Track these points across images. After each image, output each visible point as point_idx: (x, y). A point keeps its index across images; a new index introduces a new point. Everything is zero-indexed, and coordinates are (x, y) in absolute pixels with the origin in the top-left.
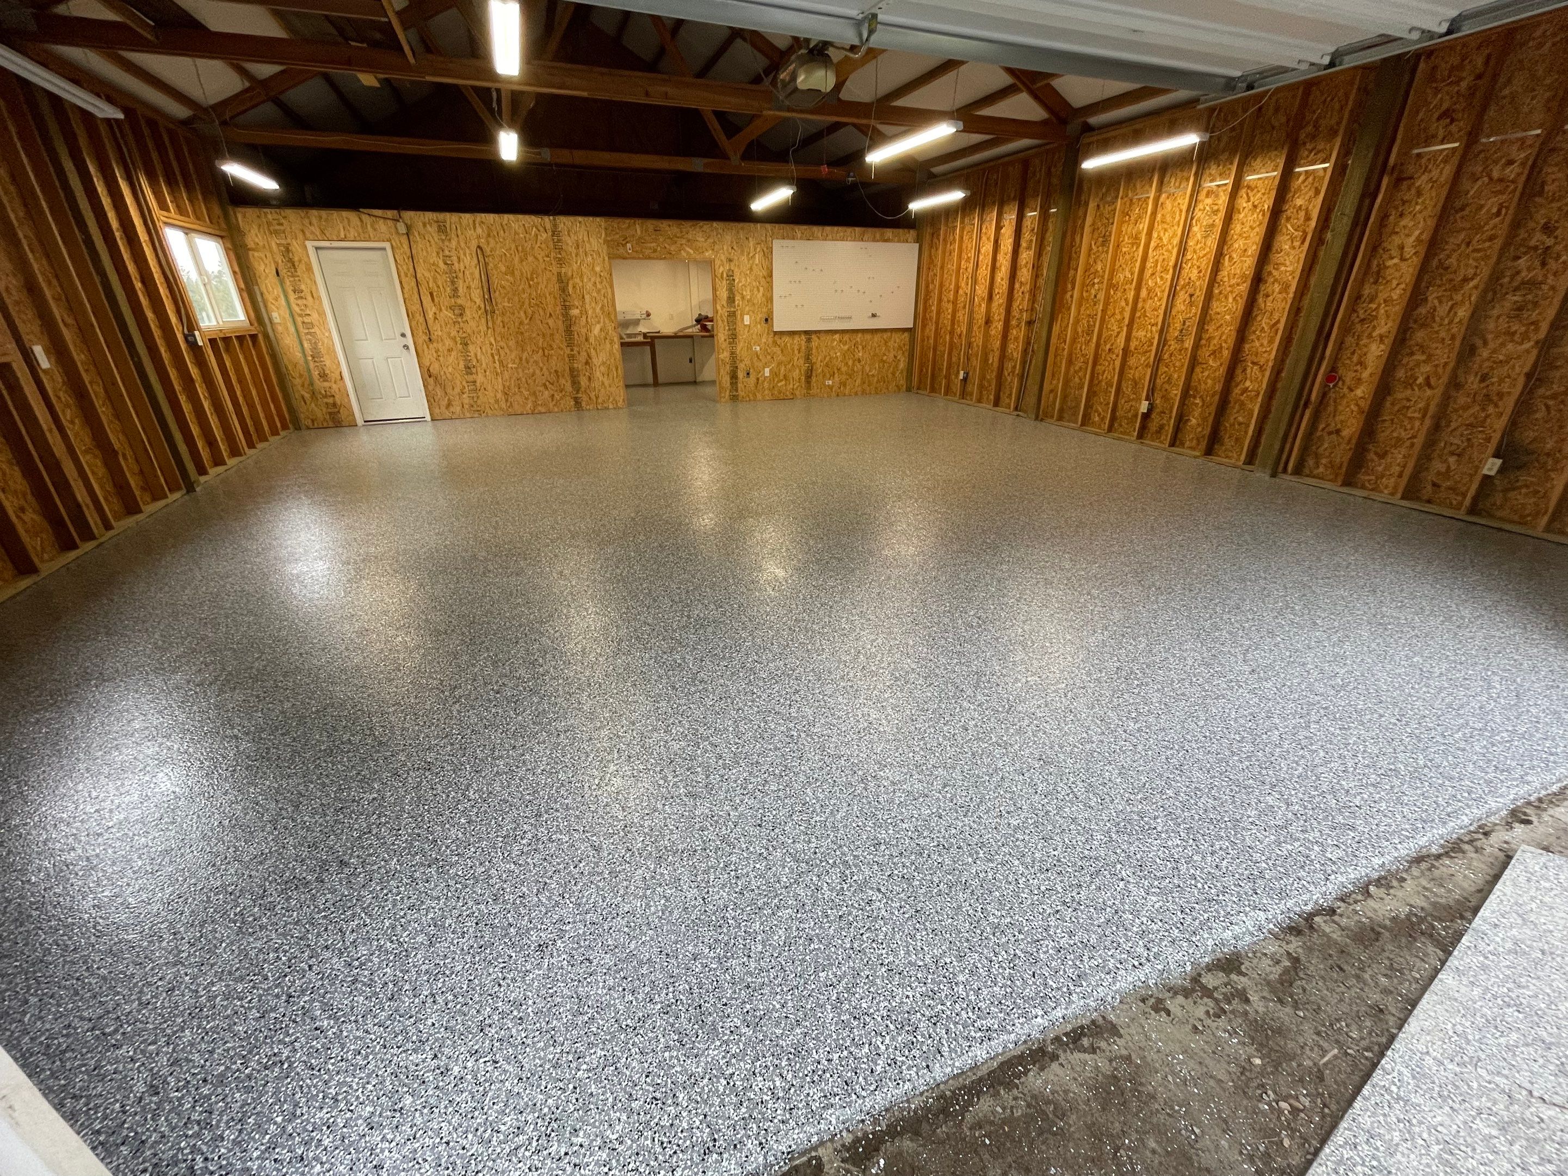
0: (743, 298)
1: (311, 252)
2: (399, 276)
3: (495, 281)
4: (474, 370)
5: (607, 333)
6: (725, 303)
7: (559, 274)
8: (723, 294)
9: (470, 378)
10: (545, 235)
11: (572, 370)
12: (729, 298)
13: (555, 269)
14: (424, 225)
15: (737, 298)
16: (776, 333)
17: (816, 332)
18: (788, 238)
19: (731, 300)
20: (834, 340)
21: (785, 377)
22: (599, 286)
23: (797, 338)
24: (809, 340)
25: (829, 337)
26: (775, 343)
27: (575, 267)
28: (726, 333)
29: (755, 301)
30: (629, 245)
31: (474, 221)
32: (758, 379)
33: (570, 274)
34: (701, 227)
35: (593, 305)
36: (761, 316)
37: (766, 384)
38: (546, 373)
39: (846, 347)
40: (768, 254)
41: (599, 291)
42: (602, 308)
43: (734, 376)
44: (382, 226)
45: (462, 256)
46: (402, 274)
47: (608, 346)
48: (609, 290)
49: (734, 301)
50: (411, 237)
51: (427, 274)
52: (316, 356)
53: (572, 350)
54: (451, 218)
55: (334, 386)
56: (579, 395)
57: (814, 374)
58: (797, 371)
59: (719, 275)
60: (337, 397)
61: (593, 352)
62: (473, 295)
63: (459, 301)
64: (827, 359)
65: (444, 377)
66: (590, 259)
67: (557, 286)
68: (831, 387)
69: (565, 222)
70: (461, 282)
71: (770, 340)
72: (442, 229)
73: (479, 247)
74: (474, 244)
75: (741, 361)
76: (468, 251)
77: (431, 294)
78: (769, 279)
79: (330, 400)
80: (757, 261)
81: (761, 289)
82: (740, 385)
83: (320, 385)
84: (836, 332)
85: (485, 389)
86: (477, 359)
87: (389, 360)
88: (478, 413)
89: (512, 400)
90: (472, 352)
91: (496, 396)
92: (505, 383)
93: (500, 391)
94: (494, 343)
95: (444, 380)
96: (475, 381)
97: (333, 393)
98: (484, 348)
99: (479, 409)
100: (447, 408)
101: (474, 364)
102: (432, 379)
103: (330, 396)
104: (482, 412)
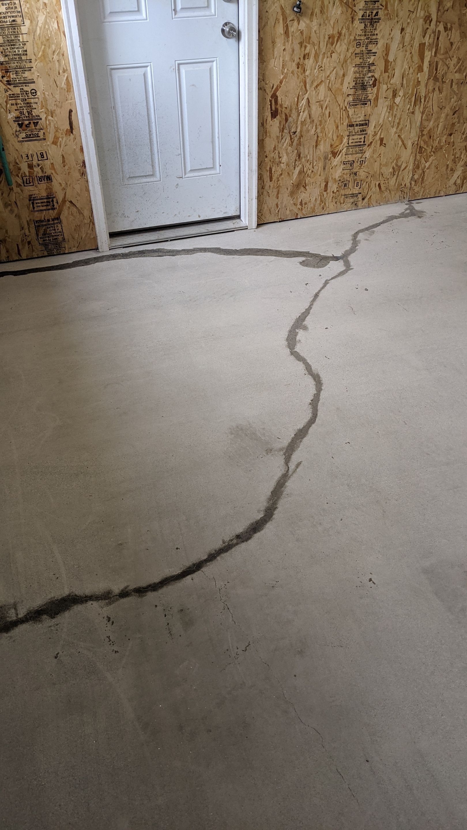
4: (372, 93)
9: (359, 116)
52: (15, 67)
55: (53, 150)
65: (303, 114)
79: (40, 191)
83: (20, 148)
85: (382, 140)
86: (387, 61)
87: (183, 69)
88: (352, 200)
89: (427, 165)
90: (381, 43)
91: (398, 157)
92: (425, 123)
93: (409, 144)
94: (434, 17)
95: (303, 123)
96: (366, 123)
97: (49, 172)
98: (408, 30)
99: (356, 191)
100: (292, 194)
101: (377, 76)
102: (277, 121)
103: (40, 179)
104: (360, 196)
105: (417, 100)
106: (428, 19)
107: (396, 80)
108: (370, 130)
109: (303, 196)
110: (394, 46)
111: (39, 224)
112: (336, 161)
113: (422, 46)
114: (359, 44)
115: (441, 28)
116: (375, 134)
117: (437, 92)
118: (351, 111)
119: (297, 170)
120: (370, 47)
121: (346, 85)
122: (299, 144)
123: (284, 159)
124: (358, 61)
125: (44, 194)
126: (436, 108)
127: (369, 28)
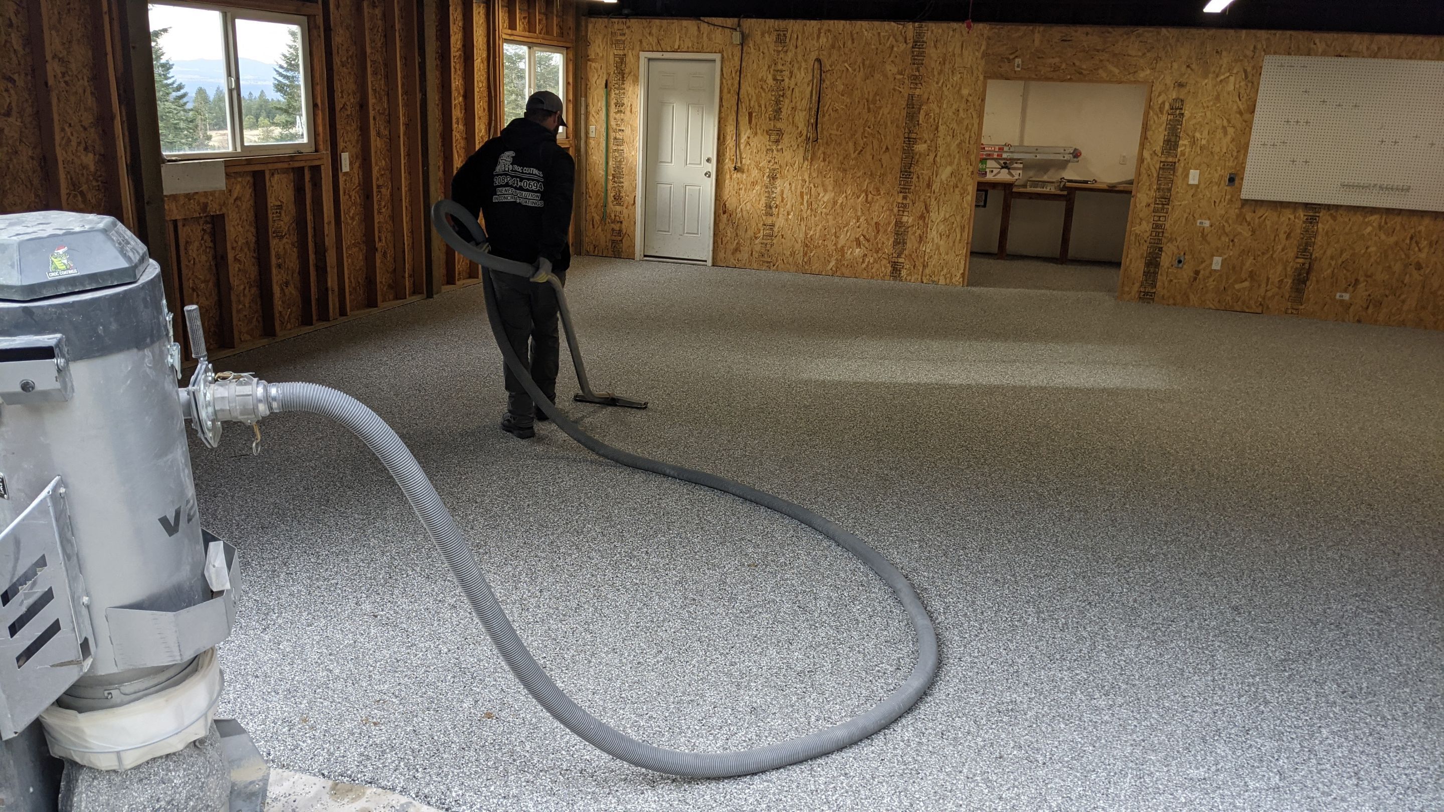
0: (1193, 142)
1: (643, 62)
2: (721, 91)
3: (827, 100)
4: (775, 211)
5: (960, 180)
6: (1158, 149)
7: (911, 97)
8: (1159, 136)
9: (769, 221)
10: (903, 46)
11: (898, 224)
12: (1167, 141)
13: (906, 91)
14: (763, 35)
15: (1184, 142)
16: (1246, 202)
17: (1328, 207)
18: (1299, 52)
19: (1171, 144)
20: (1368, 224)
21: (1252, 275)
22: (962, 114)
23: (1288, 214)
24: (1312, 220)
25: (1358, 218)
26: (1241, 218)
27: (934, 87)
28: (1152, 193)
29: (1217, 149)
30: (1018, 61)
31: (819, 29)
32: (1197, 273)
33: (926, 96)
34: (1139, 36)
35: (949, 138)
36: (1221, 173)
37: (1211, 284)
38: (864, 225)
39: (1392, 240)
40: (1252, 78)
41: (960, 122)
42: (959, 145)
43: (1152, 263)
44: (719, 36)
45: (795, 70)
46: (725, 90)
47: (957, 197)
48: (976, 121)
49: (1176, 145)
50: (745, 49)
51: (751, 90)
52: (617, 176)
53: (905, 198)
54: (794, 26)
55: (625, 211)
56: (900, 260)
57: (1313, 277)
58: (1280, 268)
59: (1157, 108)
60: (624, 223)
61: (933, 203)
62: (797, 117)
63: (779, 125)
64: (1345, 256)
65: (739, 215)
66: (957, 78)
67: (904, 113)
68: (1347, 306)
69: (934, 30)
70: (787, 101)
71: (1234, 212)
72: (781, 39)
73: (818, 60)
74: (814, 56)
75: (1171, 240)
76: (803, 64)
77: (750, 114)
78: (1247, 116)
79: (617, 227)
80: (1231, 87)
81: (1231, 131)
82: (1162, 279)
83: (613, 208)
84: (1373, 210)
85: (782, 236)
86: (782, 197)
87: (687, 187)
88: (767, 265)
89: (812, 254)
90: (779, 188)
91: (793, 247)
92: (808, 231)
93: (800, 241)
94: (807, 180)
95: (739, 219)
96: (773, 225)
97: (622, 219)
98: (793, 185)
99: (769, 260)
100: (733, 254)
101: (778, 203)
102: (725, 216)
103: (618, 222)
104: (772, 264)
105: (802, 219)
106: (804, 181)
107: (789, 206)
108: (776, 229)
109: (738, 255)
110: (786, 192)
111: (613, 241)
112: (757, 242)
113: (802, 193)
114: (767, 188)
115: (812, 185)
116: (779, 232)
117: (813, 216)
118: (764, 218)
119: (736, 242)
120: (773, 189)
121: (761, 205)
122: (737, 229)
123: (729, 234)
124: (767, 195)
125: (618, 229)
126: (813, 225)
127: (772, 181)
